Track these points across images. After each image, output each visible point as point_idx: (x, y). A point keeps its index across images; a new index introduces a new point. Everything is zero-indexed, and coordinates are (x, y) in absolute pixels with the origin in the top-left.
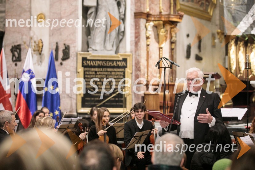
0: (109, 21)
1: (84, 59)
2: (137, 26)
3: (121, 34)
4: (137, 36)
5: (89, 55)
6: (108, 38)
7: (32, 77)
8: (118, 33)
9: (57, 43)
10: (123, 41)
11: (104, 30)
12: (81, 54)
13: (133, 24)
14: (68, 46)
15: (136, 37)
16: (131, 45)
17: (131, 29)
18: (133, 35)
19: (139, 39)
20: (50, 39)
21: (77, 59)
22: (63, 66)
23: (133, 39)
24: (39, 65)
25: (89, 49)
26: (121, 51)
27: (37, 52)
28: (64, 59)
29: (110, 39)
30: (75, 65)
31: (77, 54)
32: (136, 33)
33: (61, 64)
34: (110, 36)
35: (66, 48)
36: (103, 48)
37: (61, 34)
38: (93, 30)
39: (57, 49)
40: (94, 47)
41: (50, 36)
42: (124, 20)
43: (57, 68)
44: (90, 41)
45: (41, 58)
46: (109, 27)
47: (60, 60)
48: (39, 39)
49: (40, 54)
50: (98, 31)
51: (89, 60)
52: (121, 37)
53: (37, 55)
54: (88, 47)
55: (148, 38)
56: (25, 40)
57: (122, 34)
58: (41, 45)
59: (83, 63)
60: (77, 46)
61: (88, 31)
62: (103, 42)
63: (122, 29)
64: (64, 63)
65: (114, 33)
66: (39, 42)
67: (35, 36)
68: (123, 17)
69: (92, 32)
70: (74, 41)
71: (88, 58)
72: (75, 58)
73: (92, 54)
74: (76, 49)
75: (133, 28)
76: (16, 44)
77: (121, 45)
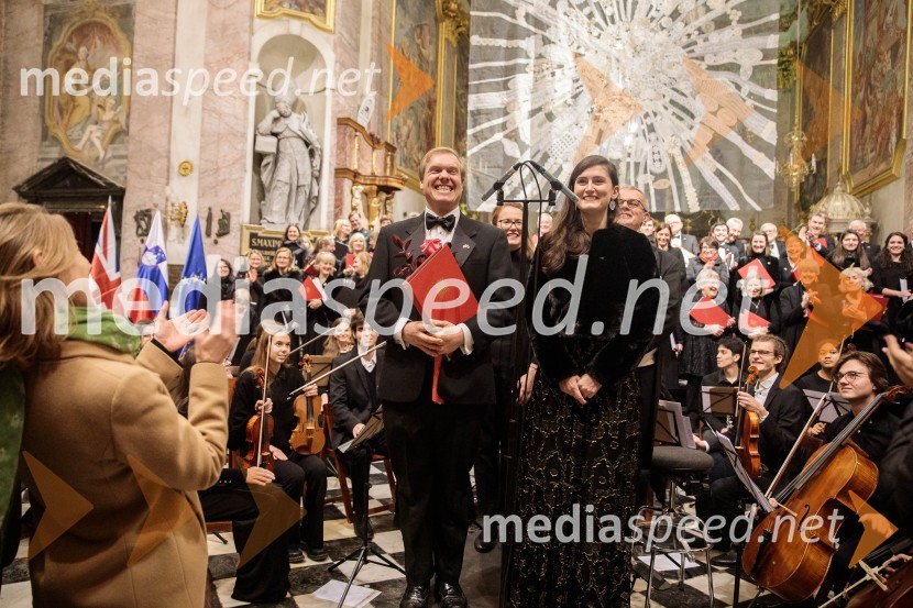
0: (295, 178)
1: (253, 236)
2: (338, 190)
3: (313, 201)
4: (338, 205)
5: (261, 229)
6: (292, 205)
7: (161, 260)
8: (309, 200)
9: (210, 209)
10: (317, 211)
11: (287, 193)
12: (248, 228)
13: (333, 185)
14: (228, 214)
15: (336, 207)
16: (328, 218)
17: (329, 194)
18: (332, 203)
19: (341, 210)
20: (198, 202)
21: (241, 235)
22: (218, 245)
23: (332, 209)
24: (180, 242)
25: (262, 221)
26: (313, 227)
27: (177, 222)
28: (220, 235)
29: (295, 207)
30: (238, 245)
31: (242, 227)
32: (336, 200)
33: (216, 242)
34: (296, 202)
35: (224, 216)
36: (284, 221)
37: (216, 195)
38: (269, 191)
39: (209, 219)
40: (269, 219)
41: (199, 197)
42: (317, 178)
43: (206, 249)
44: (263, 208)
45: (183, 232)
46: (294, 188)
47: (214, 237)
48: (181, 201)
49: (182, 226)
50: (277, 193)
51: (260, 238)
52: (312, 206)
53: (177, 226)
54: (261, 218)
55: (354, 209)
56: (156, 202)
57: (315, 201)
58: (184, 211)
59: (251, 243)
60: (242, 214)
61: (261, 192)
62: (284, 211)
63: (316, 194)
64: (220, 240)
65: (302, 199)
66: (180, 207)
67: (172, 195)
68: (317, 173)
69: (267, 194)
70: (238, 207)
71: (260, 234)
72: (239, 233)
73: (266, 229)
74: (241, 219)
75: (333, 193)
76: (144, 208)
77: (312, 218)
